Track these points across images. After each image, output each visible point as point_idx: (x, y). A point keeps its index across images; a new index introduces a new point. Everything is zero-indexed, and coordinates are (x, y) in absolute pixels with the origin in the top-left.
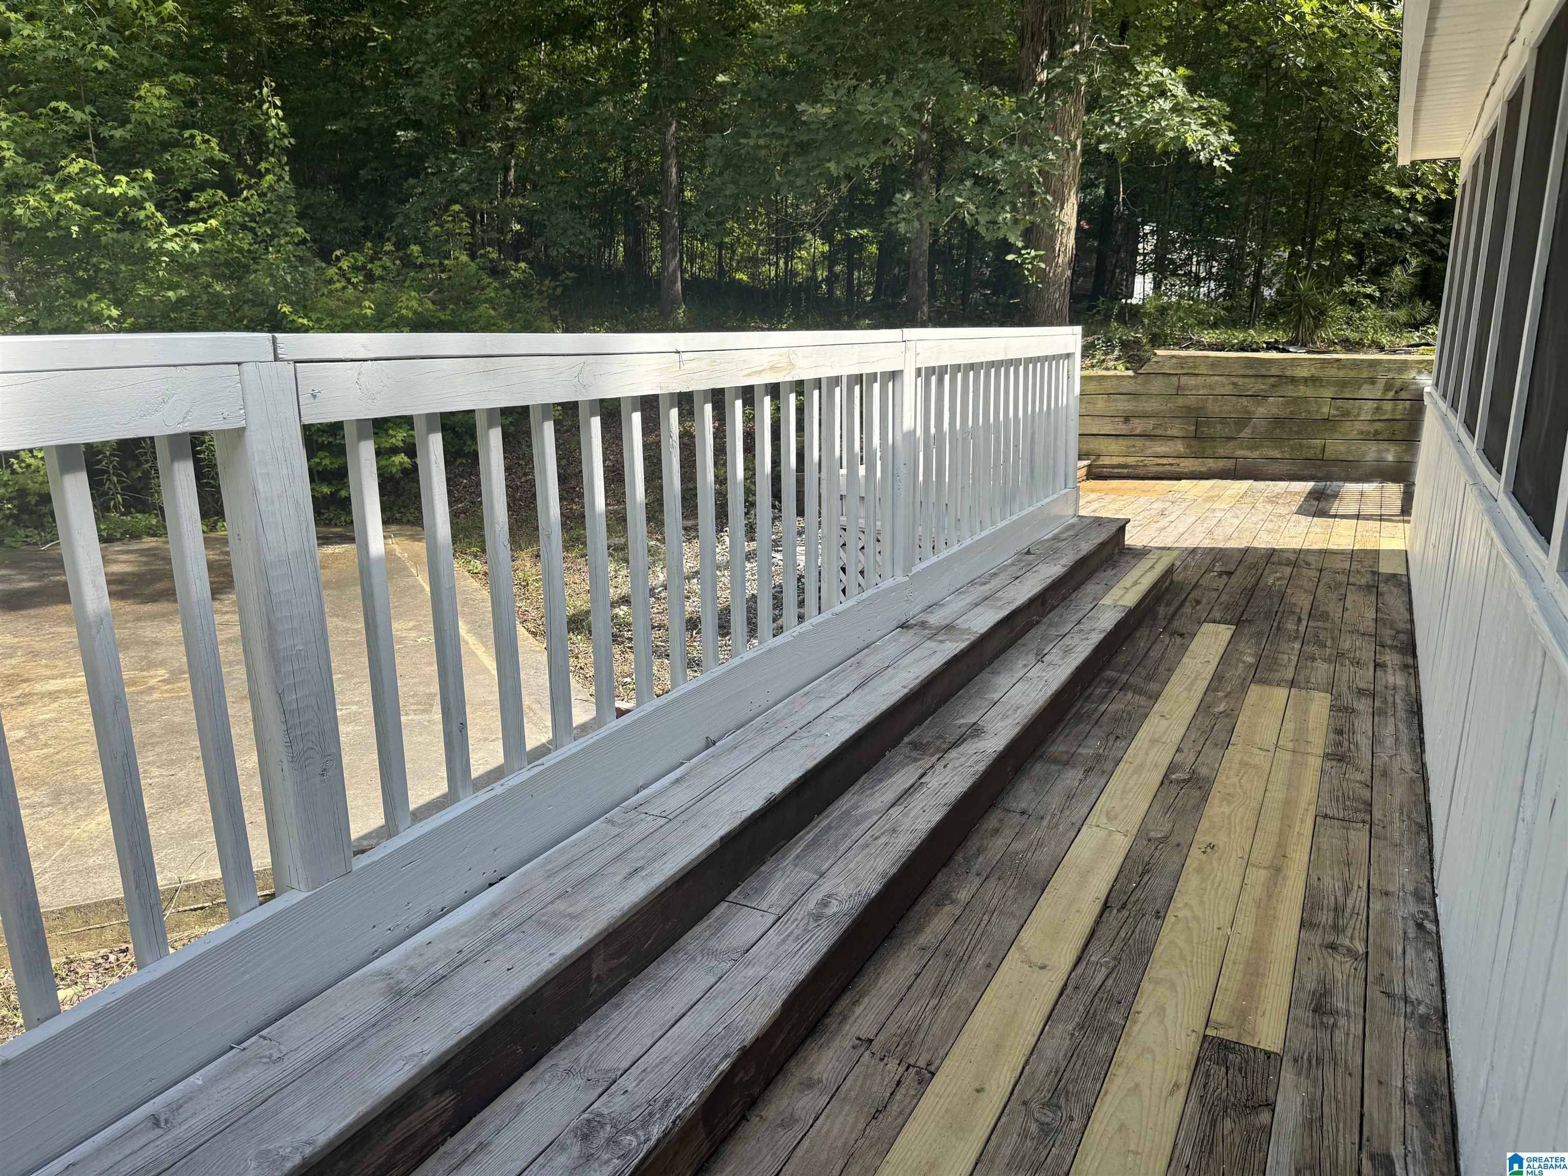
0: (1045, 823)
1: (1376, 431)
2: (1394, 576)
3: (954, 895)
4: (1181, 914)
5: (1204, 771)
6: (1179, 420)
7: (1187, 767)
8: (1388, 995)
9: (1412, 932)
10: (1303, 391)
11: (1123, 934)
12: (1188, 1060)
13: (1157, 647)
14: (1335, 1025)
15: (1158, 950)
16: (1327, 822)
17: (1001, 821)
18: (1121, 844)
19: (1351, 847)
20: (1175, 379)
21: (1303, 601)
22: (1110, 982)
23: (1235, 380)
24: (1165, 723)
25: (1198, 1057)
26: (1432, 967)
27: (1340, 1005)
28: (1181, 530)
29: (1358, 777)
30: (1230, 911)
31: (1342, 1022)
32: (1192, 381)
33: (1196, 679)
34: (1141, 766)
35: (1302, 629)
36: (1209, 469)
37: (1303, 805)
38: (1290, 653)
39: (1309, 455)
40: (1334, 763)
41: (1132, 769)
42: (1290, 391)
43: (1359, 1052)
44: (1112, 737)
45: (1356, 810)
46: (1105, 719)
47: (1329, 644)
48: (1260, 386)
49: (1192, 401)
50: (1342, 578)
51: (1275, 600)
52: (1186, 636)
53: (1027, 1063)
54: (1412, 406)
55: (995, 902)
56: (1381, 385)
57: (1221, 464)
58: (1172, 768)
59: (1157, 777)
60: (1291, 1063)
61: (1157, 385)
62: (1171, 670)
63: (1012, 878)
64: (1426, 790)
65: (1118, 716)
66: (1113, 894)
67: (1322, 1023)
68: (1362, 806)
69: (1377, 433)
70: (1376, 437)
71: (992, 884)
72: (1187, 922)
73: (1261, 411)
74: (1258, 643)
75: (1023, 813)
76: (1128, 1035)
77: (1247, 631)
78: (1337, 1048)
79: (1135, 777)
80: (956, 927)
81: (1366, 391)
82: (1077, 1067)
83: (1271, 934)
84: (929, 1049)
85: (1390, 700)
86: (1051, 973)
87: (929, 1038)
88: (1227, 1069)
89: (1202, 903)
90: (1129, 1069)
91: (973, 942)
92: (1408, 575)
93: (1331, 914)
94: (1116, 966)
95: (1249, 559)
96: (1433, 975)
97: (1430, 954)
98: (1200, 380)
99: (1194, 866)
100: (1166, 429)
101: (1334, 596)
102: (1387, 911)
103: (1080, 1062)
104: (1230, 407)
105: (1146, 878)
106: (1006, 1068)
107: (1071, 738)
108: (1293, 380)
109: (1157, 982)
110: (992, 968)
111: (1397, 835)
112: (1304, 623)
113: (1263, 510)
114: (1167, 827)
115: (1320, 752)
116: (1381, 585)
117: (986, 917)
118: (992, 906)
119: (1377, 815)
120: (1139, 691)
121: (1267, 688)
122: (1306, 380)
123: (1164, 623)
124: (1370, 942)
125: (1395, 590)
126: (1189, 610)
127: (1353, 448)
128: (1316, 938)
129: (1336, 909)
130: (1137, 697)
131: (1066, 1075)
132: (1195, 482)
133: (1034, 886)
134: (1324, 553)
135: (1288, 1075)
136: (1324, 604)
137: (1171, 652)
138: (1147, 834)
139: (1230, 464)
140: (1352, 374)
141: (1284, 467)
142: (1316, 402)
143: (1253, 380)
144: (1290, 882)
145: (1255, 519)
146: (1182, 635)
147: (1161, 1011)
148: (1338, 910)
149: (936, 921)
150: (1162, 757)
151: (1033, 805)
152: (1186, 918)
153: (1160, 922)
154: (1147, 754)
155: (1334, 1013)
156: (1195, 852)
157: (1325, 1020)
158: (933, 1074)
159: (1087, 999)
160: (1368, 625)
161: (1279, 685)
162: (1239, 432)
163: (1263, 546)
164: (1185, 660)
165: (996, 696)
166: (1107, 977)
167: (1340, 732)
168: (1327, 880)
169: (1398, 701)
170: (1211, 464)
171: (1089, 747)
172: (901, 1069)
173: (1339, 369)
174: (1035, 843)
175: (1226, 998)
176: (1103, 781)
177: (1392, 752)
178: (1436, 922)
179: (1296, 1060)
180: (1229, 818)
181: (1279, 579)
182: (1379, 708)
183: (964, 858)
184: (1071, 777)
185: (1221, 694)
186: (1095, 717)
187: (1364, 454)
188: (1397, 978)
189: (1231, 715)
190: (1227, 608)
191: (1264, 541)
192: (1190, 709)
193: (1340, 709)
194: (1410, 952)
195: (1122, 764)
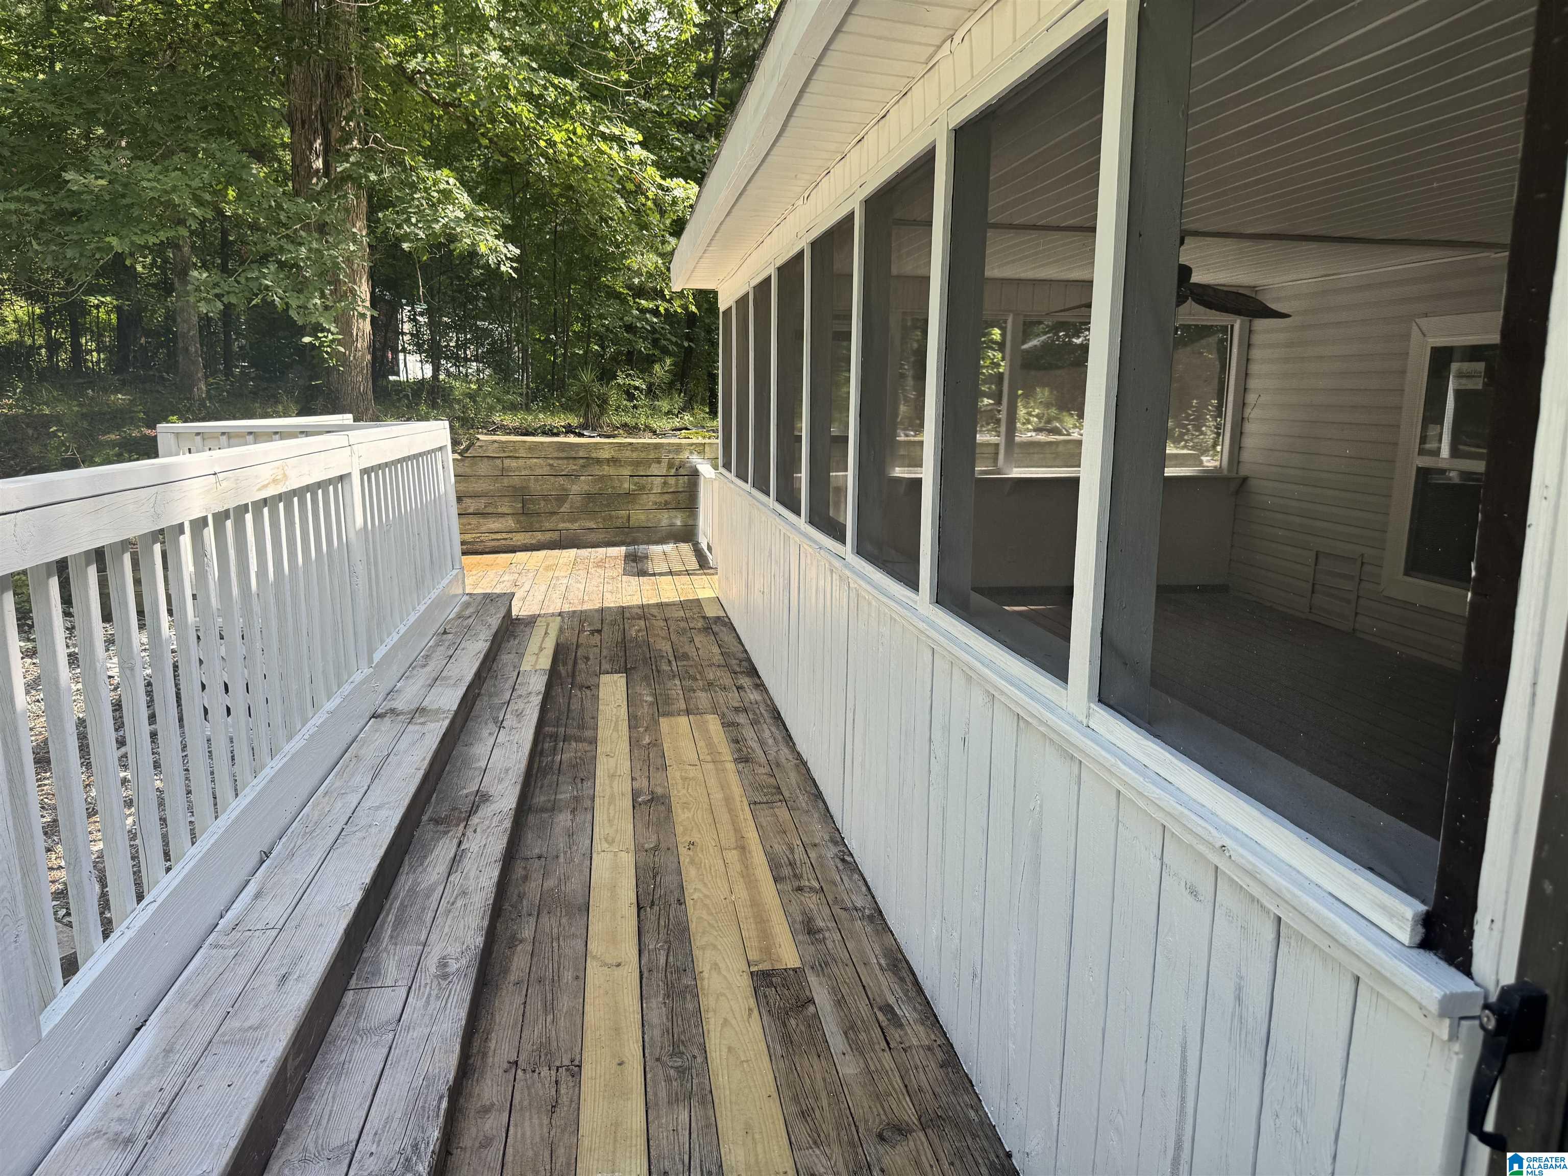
0: (562, 860)
1: (666, 501)
2: (718, 618)
3: (519, 936)
4: (695, 896)
5: (659, 791)
6: (507, 499)
7: (646, 790)
8: (845, 909)
9: (840, 865)
10: (607, 470)
11: (662, 923)
12: (750, 991)
13: (574, 700)
14: (824, 938)
15: (693, 926)
16: (758, 806)
17: (525, 868)
18: (627, 860)
19: (781, 820)
20: (498, 462)
21: (665, 647)
22: (671, 959)
23: (551, 462)
24: (612, 761)
25: (754, 988)
26: (861, 883)
27: (821, 924)
28: (541, 598)
29: (762, 770)
30: (726, 886)
31: (827, 934)
32: (514, 464)
33: (617, 721)
34: (612, 797)
35: (675, 668)
36: (539, 541)
37: (738, 799)
38: (675, 688)
39: (618, 525)
40: (743, 764)
41: (606, 801)
42: (597, 471)
43: (845, 951)
44: (578, 781)
45: (773, 795)
46: (564, 766)
47: (698, 677)
48: (572, 467)
49: (516, 481)
50: (683, 624)
51: (645, 648)
52: (592, 688)
53: (643, 1033)
54: (689, 479)
55: (555, 931)
56: (664, 464)
57: (548, 536)
58: (635, 794)
59: (628, 803)
60: (811, 971)
61: (483, 468)
62: (595, 718)
63: (559, 909)
64: (808, 770)
65: (574, 762)
66: (641, 897)
67: (816, 939)
68: (774, 791)
69: (666, 503)
70: (666, 506)
71: (544, 919)
72: (702, 901)
73: (575, 488)
74: (649, 685)
75: (539, 857)
76: (702, 989)
77: (636, 676)
78: (832, 951)
79: (612, 807)
80: (535, 959)
81: (655, 469)
82: (680, 1022)
83: (759, 893)
84: (566, 1051)
85: (758, 712)
86: (626, 967)
87: (561, 1044)
88: (775, 988)
89: (705, 885)
90: (715, 1011)
91: (556, 965)
92: (727, 616)
93: (789, 868)
94: (669, 947)
95: (609, 618)
96: (864, 889)
97: (856, 876)
98: (521, 462)
99: (688, 860)
100: (496, 507)
101: (684, 639)
102: (820, 857)
103: (680, 1018)
104: (550, 486)
105: (658, 879)
106: (631, 1042)
107: (545, 788)
108: (598, 461)
109: (703, 948)
110: (581, 978)
111: (804, 805)
112: (674, 663)
113: (597, 574)
114: (654, 838)
115: (731, 758)
116: (713, 626)
117: (555, 944)
118: (555, 935)
119: (787, 794)
120: (579, 739)
121: (672, 718)
122: (608, 461)
123: (570, 680)
124: (820, 879)
125: (724, 629)
126: (583, 666)
127: (651, 516)
128: (787, 887)
129: (790, 864)
130: (581, 745)
131: (675, 1030)
132: (529, 553)
133: (580, 910)
134: (661, 606)
135: (812, 979)
136: (682, 647)
137: (588, 704)
138: (643, 847)
139: (555, 536)
140: (643, 455)
141: (600, 536)
142: (618, 479)
143: (565, 462)
144: (754, 854)
145: (594, 583)
146: (588, 688)
147: (715, 966)
148: (792, 864)
149: (516, 959)
150: (625, 787)
151: (545, 849)
152: (699, 898)
153: (683, 906)
154: (611, 787)
155: (820, 931)
156: (682, 850)
157: (817, 937)
158: (580, 1066)
159: (661, 975)
160: (718, 659)
161: (679, 715)
162: (560, 508)
163: (612, 605)
164: (601, 707)
165: (483, 764)
166: (667, 957)
167: (737, 742)
168: (776, 846)
169: (763, 711)
170: (539, 536)
171: (565, 792)
172: (553, 1073)
173: (632, 451)
174: (562, 877)
175: (753, 943)
176: (589, 817)
177: (775, 749)
178: (851, 855)
179: (813, 968)
180: (694, 820)
181: (639, 631)
182: (753, 719)
183: (511, 906)
184: (563, 819)
185: (641, 730)
186: (556, 766)
187: (660, 520)
188: (846, 897)
189: (656, 744)
190: (611, 660)
191: (611, 602)
192: (624, 746)
193: (728, 725)
194: (845, 878)
195: (597, 800)
